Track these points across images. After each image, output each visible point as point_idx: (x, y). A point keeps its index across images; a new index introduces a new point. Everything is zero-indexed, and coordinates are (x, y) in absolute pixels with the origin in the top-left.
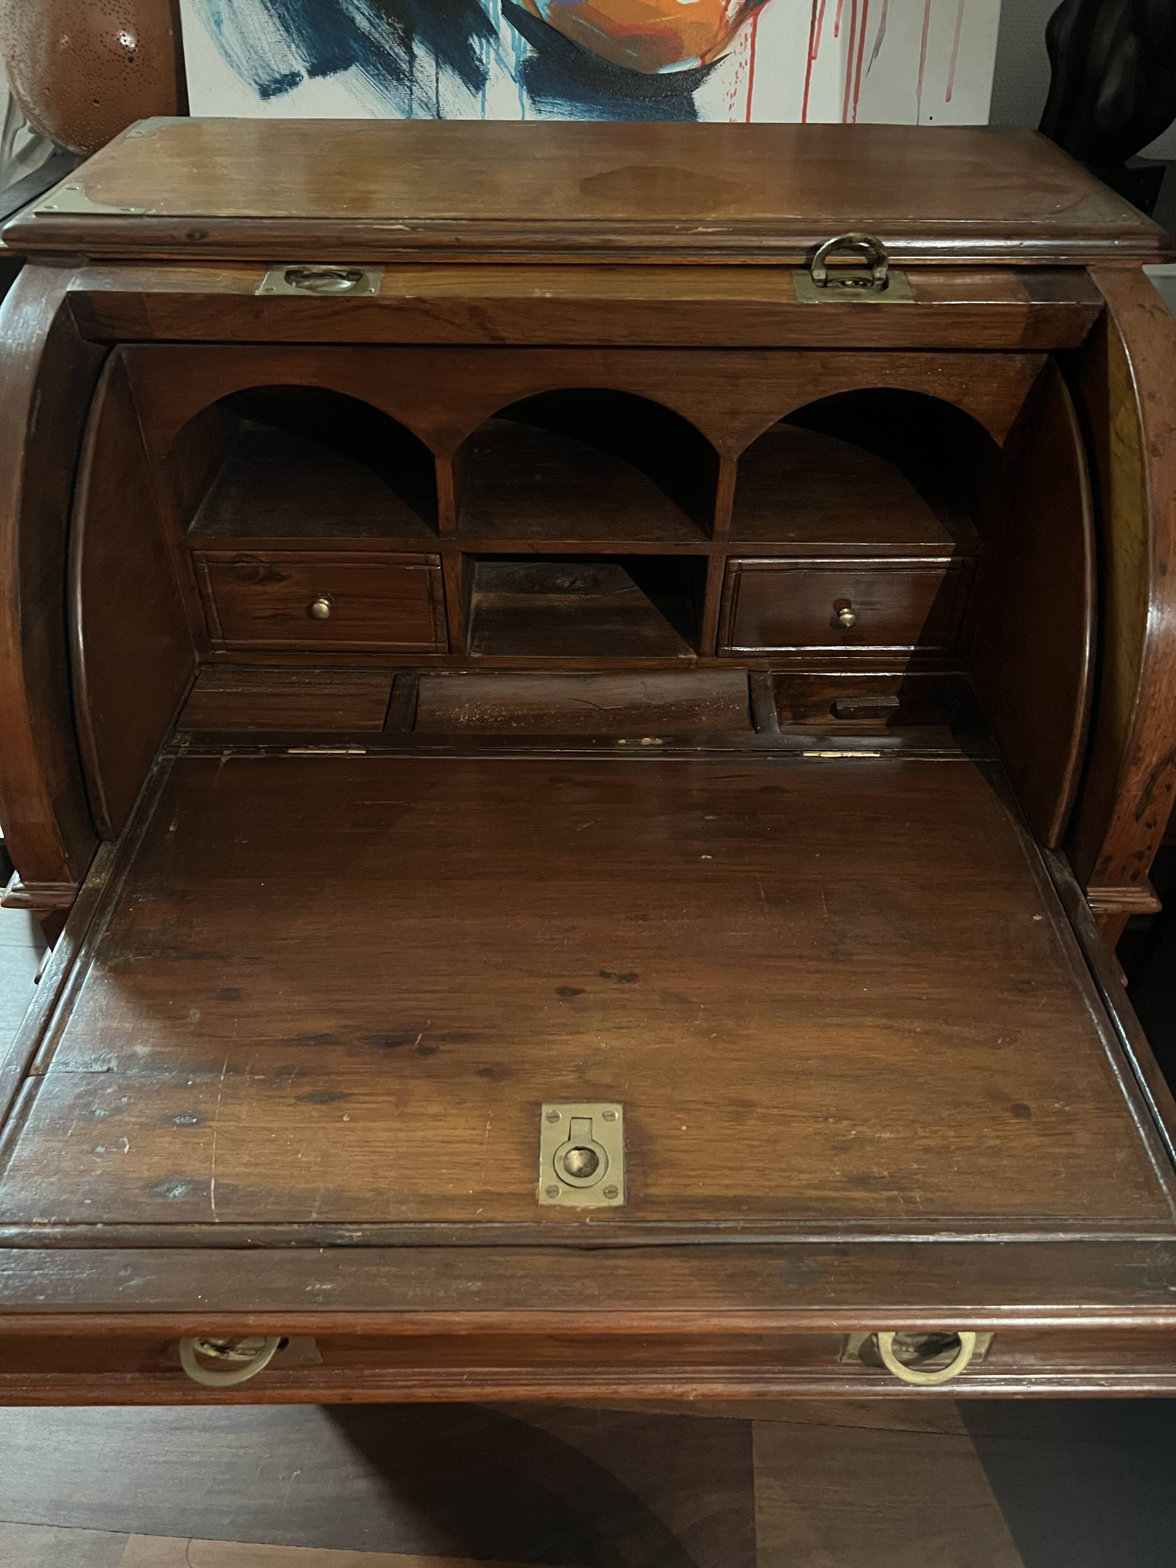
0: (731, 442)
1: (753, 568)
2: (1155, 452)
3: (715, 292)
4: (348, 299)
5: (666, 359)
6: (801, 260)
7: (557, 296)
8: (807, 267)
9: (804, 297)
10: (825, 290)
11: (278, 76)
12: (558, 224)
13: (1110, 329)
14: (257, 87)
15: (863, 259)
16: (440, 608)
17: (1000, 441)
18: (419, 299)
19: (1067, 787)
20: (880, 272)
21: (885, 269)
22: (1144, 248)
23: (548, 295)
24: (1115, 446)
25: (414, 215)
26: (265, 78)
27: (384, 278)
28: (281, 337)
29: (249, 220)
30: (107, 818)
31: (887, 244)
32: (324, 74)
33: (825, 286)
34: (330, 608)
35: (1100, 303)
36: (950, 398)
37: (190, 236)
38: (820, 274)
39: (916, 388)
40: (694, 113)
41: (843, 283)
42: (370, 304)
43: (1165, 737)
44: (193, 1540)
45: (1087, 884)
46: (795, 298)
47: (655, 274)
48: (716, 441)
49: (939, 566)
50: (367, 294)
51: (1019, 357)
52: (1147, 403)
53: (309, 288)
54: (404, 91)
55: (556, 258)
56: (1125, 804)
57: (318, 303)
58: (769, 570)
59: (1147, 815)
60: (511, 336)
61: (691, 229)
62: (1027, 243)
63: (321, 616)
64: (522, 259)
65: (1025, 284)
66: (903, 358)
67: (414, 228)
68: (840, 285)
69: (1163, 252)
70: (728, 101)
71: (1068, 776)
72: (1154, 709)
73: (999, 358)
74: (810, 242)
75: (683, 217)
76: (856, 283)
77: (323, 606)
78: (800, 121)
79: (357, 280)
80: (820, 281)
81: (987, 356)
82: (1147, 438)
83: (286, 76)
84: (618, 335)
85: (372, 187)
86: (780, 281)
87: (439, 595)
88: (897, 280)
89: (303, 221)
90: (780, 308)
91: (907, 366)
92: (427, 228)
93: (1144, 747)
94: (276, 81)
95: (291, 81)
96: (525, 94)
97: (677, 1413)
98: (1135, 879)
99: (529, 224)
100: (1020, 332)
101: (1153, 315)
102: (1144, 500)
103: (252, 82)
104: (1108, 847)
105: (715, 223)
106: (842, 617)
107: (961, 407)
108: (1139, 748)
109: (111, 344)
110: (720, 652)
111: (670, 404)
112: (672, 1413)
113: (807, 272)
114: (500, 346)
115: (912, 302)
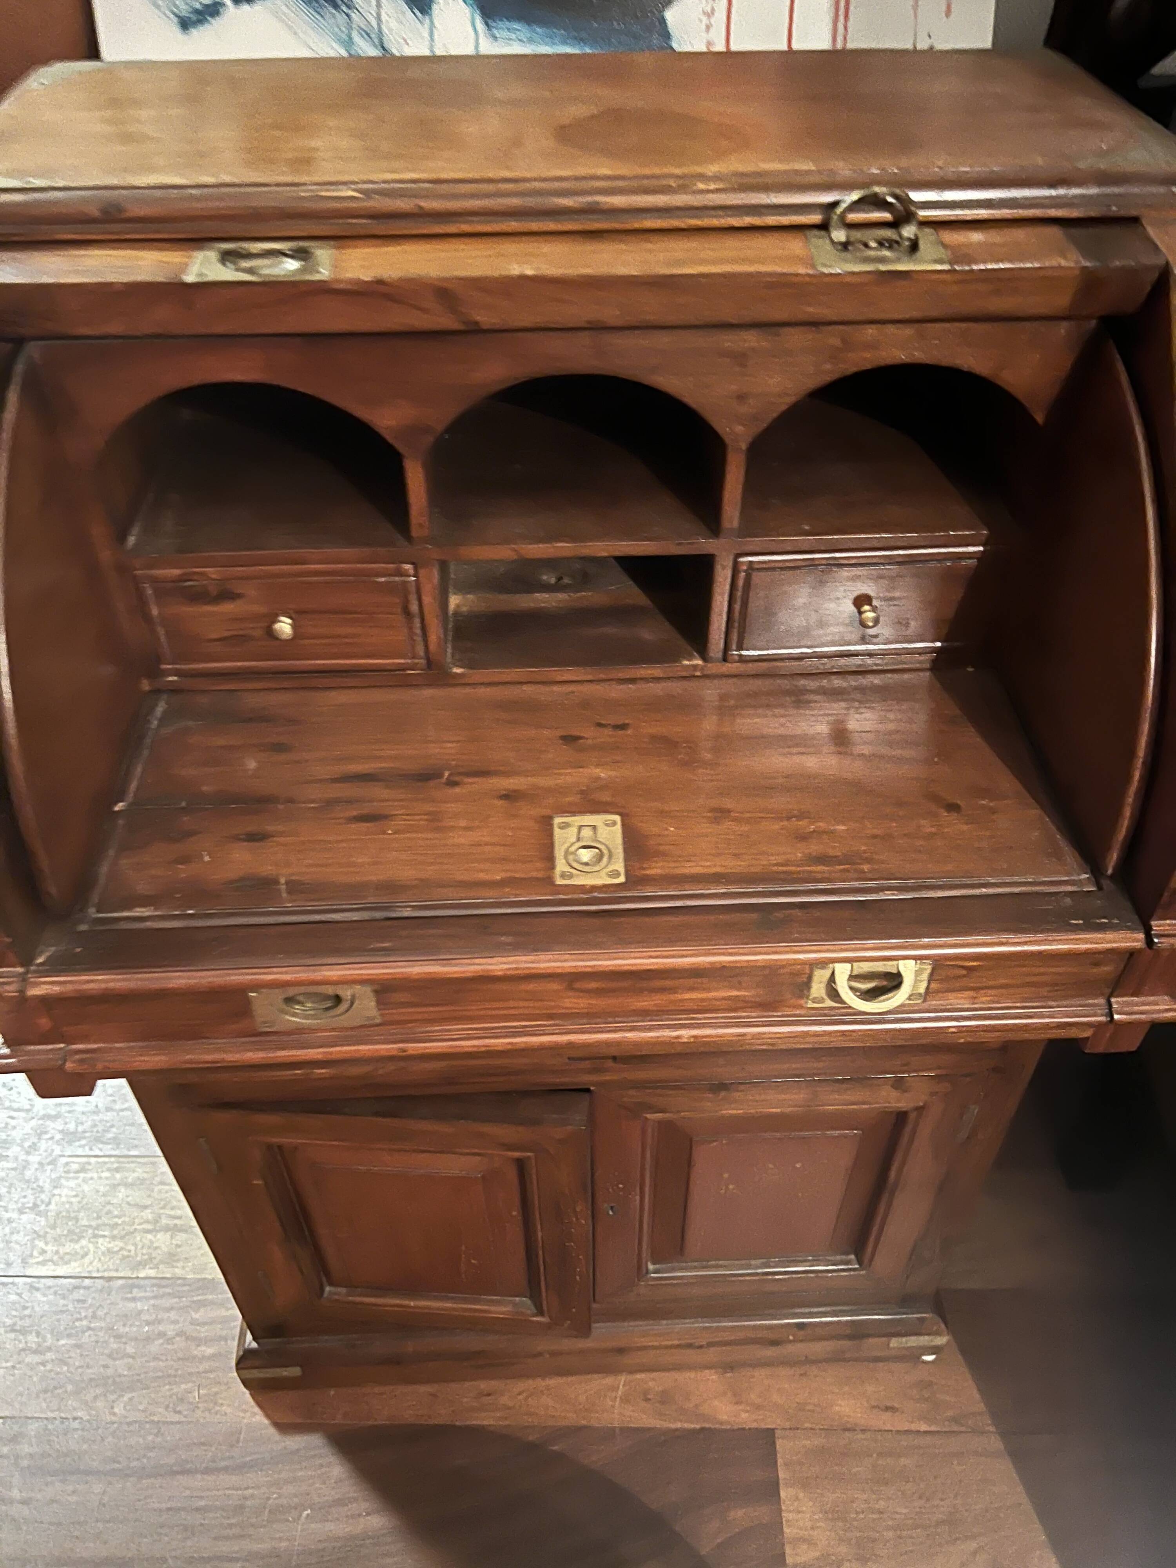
0: (739, 429)
1: (764, 566)
3: (720, 262)
4: (294, 284)
5: (664, 340)
6: (816, 218)
7: (538, 272)
9: (825, 266)
10: (844, 254)
12: (535, 184)
14: (176, 20)
15: (887, 216)
16: (417, 622)
17: (1040, 418)
18: (380, 282)
19: (1127, 812)
20: (909, 231)
21: (914, 226)
23: (529, 272)
25: (365, 178)
26: (184, 10)
27: (335, 256)
28: (219, 329)
29: (172, 190)
31: (916, 197)
33: (846, 249)
34: (294, 626)
35: (1161, 262)
36: (985, 372)
37: (104, 211)
38: (839, 235)
39: (946, 361)
41: (866, 245)
42: (322, 289)
45: (1150, 917)
46: (813, 266)
47: (651, 241)
48: (723, 428)
49: (970, 555)
50: (317, 277)
51: (1063, 324)
53: (250, 271)
54: (341, 18)
55: (534, 226)
57: (259, 289)
58: (782, 569)
60: (484, 319)
61: (690, 186)
62: (1074, 192)
63: (284, 637)
64: (494, 228)
65: (1075, 240)
66: (936, 328)
67: (368, 195)
68: (862, 247)
70: (706, 22)
73: (1042, 326)
74: (827, 198)
75: (680, 172)
76: (881, 244)
77: (284, 626)
79: (305, 259)
80: (839, 243)
81: (1030, 325)
84: (610, 314)
85: (314, 144)
86: (795, 245)
87: (414, 608)
88: (928, 240)
89: (236, 190)
90: (796, 280)
91: (937, 338)
92: (383, 193)
94: (197, 12)
95: (213, 10)
97: (698, 1426)
99: (503, 185)
100: (1070, 297)
105: (716, 178)
106: (864, 616)
107: (998, 381)
109: (19, 342)
110: (730, 658)
112: (692, 1426)
113: (823, 233)
114: (474, 331)
115: (946, 267)
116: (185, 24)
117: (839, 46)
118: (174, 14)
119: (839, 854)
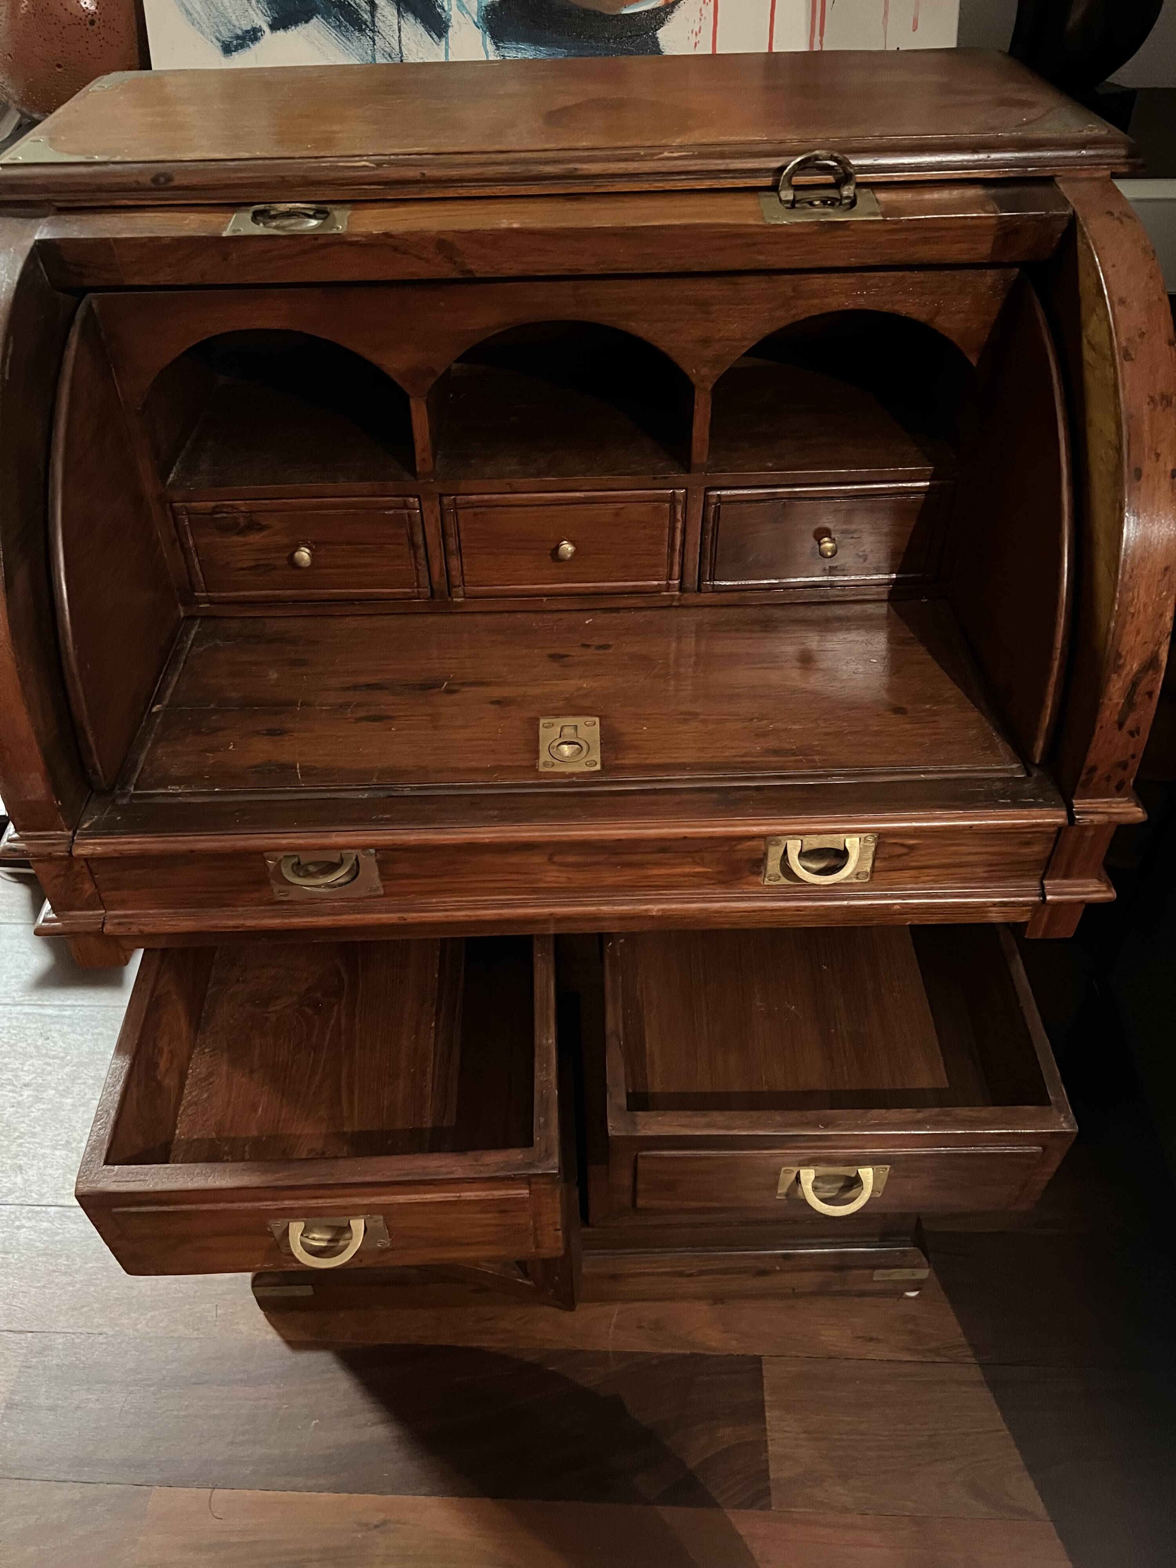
0: (704, 371)
1: (732, 499)
2: (1127, 356)
3: (683, 216)
4: (316, 237)
5: (636, 288)
6: (768, 181)
7: (523, 226)
8: (774, 188)
9: (772, 218)
10: (793, 211)
11: (239, 32)
12: (523, 155)
13: (1079, 238)
14: (219, 44)
15: (830, 179)
16: (422, 551)
17: (974, 360)
18: (387, 235)
19: (1049, 702)
20: (848, 191)
21: (852, 187)
22: (1112, 157)
23: (515, 226)
24: (1088, 355)
25: (377, 151)
26: (226, 35)
27: (351, 215)
28: (251, 279)
29: (213, 163)
30: (98, 766)
31: (854, 162)
32: (285, 27)
33: (793, 207)
34: (312, 556)
35: (1068, 212)
36: (923, 318)
37: (155, 180)
38: (787, 195)
39: (887, 308)
40: (659, 52)
41: (811, 203)
42: (340, 241)
43: (1145, 643)
44: (216, 1491)
45: (1072, 796)
46: (763, 219)
47: (623, 202)
48: (691, 371)
49: (918, 490)
50: (334, 231)
51: (989, 272)
52: (1118, 309)
53: (277, 227)
54: (366, 42)
55: (522, 190)
56: (1107, 713)
57: (285, 242)
58: (748, 501)
59: (1130, 724)
60: (479, 268)
61: (656, 154)
62: (994, 156)
63: (303, 564)
64: (487, 192)
65: (994, 198)
66: (874, 277)
67: (379, 165)
68: (808, 205)
69: (1130, 160)
70: (693, 39)
71: (1051, 689)
72: (1133, 614)
73: (970, 275)
74: (775, 163)
75: (649, 144)
76: (824, 202)
77: (304, 555)
78: (767, 51)
79: (324, 219)
80: (787, 202)
81: (957, 274)
82: (1119, 343)
83: (247, 32)
84: (587, 264)
85: (336, 128)
86: (748, 203)
87: (419, 539)
88: (865, 197)
89: (267, 162)
90: (749, 230)
91: (877, 286)
92: (391, 163)
93: (1124, 653)
94: (238, 37)
95: (252, 35)
96: (488, 39)
97: (688, 1352)
98: (1120, 788)
99: (494, 156)
100: (990, 245)
101: (1122, 222)
102: (1117, 405)
103: (214, 40)
104: (1092, 758)
105: (681, 147)
106: (822, 547)
107: (935, 327)
108: (1119, 656)
109: (81, 292)
110: (703, 587)
111: (641, 333)
112: (682, 1352)
113: (774, 194)
114: (471, 280)
115: (881, 218)
116: (228, 49)
118: (218, 39)
119: (794, 747)
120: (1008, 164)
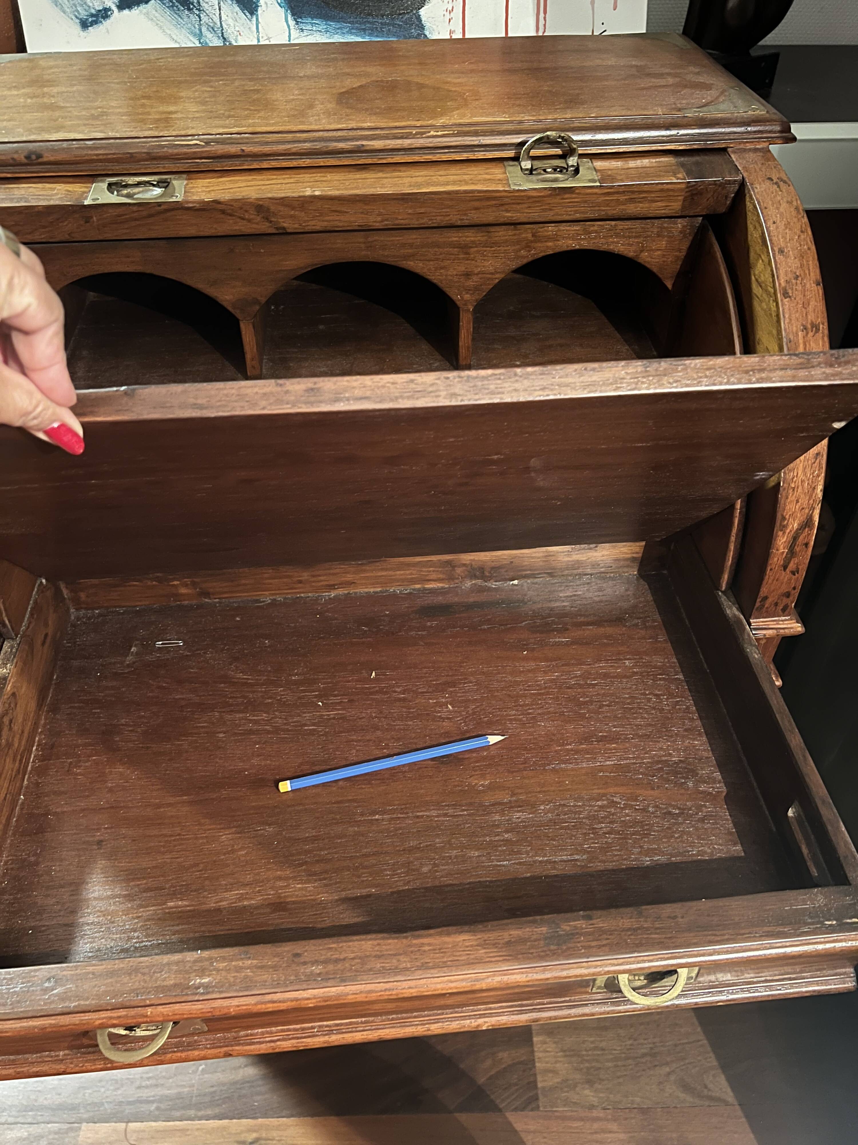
0: (467, 297)
2: (786, 295)
3: (447, 184)
4: (159, 204)
5: (412, 237)
6: (511, 154)
7: (324, 193)
8: (516, 159)
9: (515, 184)
10: (531, 177)
11: (93, 11)
12: (321, 133)
13: (748, 199)
14: (78, 21)
15: (557, 151)
17: (669, 285)
18: (216, 202)
19: (732, 547)
20: (572, 161)
21: (576, 158)
22: (770, 132)
23: (317, 193)
24: (756, 289)
25: (205, 131)
26: (83, 14)
27: (187, 184)
28: (109, 236)
29: (74, 142)
30: (7, 622)
31: (575, 138)
32: (130, 7)
33: (531, 173)
35: (739, 178)
36: (631, 254)
37: (28, 157)
38: (527, 164)
39: (604, 248)
40: (422, 27)
41: (545, 170)
42: (177, 207)
43: (803, 509)
44: (130, 1124)
45: (750, 617)
46: (509, 185)
47: (400, 171)
48: (457, 298)
50: (174, 199)
51: (679, 220)
52: (779, 257)
53: (128, 196)
54: (194, 18)
55: (321, 162)
56: (776, 559)
57: (135, 208)
59: (792, 566)
60: (289, 225)
61: (425, 133)
62: (682, 132)
64: (294, 164)
65: (682, 165)
66: (594, 225)
67: (208, 143)
68: (542, 172)
69: (784, 135)
70: (448, 17)
71: (733, 539)
72: (794, 489)
73: (666, 223)
74: (518, 139)
75: (418, 124)
76: (555, 170)
78: (503, 35)
79: (166, 187)
80: (527, 170)
81: (656, 221)
82: (780, 284)
83: (100, 11)
84: (374, 220)
85: (172, 108)
86: (496, 171)
88: (586, 165)
89: (118, 141)
90: (498, 194)
91: (596, 232)
92: (217, 142)
93: (787, 517)
94: (92, 15)
95: (104, 14)
96: (289, 16)
98: (784, 611)
99: (298, 135)
100: (680, 203)
101: (779, 187)
102: (779, 332)
103: (74, 17)
104: (764, 591)
105: (444, 127)
107: (640, 261)
108: (784, 518)
111: (418, 271)
113: (516, 163)
114: (284, 233)
115: (598, 184)
116: (85, 25)
117: (540, 34)
118: (76, 17)
120: (693, 138)
